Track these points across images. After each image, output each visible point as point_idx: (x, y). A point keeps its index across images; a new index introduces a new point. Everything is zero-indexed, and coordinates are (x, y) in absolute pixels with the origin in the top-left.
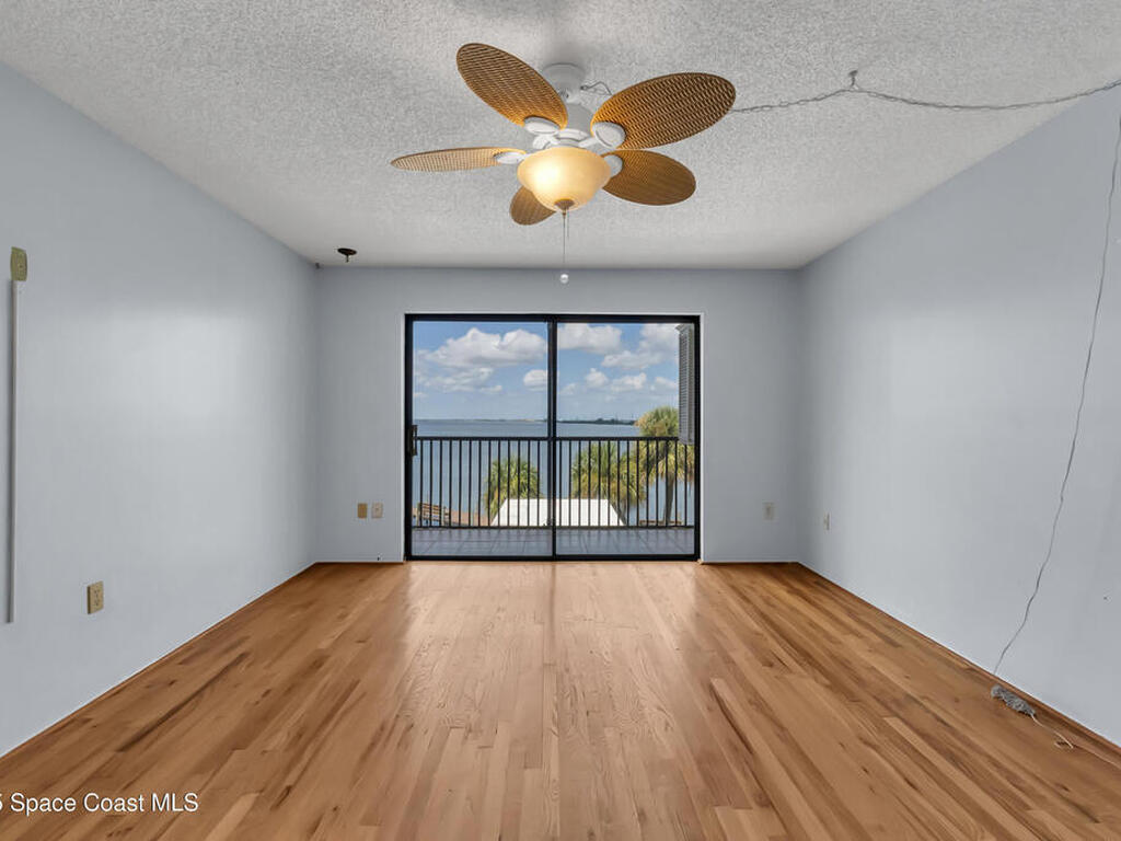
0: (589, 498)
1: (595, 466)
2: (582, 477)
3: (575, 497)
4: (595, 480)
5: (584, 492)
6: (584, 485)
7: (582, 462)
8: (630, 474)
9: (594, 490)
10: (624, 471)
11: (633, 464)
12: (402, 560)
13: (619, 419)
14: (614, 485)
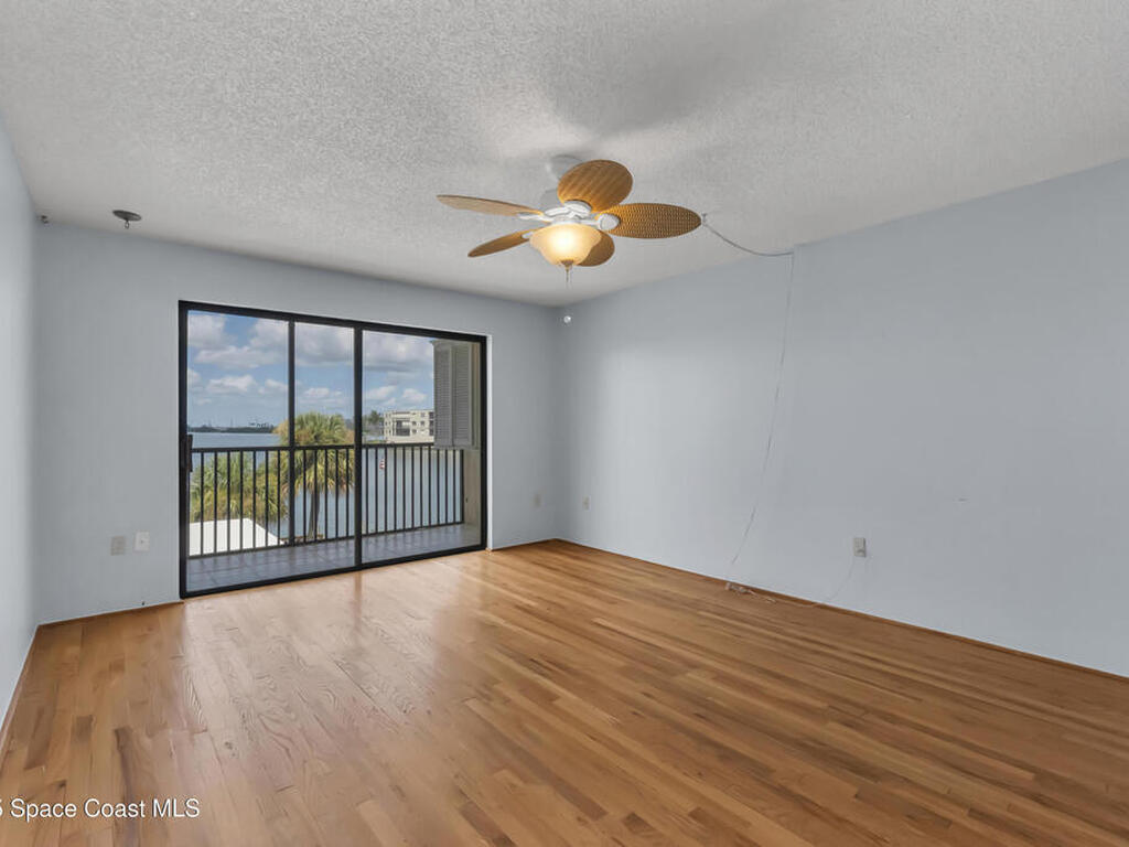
0: (216, 519)
1: (223, 481)
2: (206, 497)
3: (196, 521)
4: (222, 496)
5: (209, 512)
6: (209, 504)
7: (206, 478)
8: (270, 487)
9: (222, 509)
10: (261, 484)
11: (273, 478)
12: (179, 600)
13: (214, 426)
14: (248, 502)
